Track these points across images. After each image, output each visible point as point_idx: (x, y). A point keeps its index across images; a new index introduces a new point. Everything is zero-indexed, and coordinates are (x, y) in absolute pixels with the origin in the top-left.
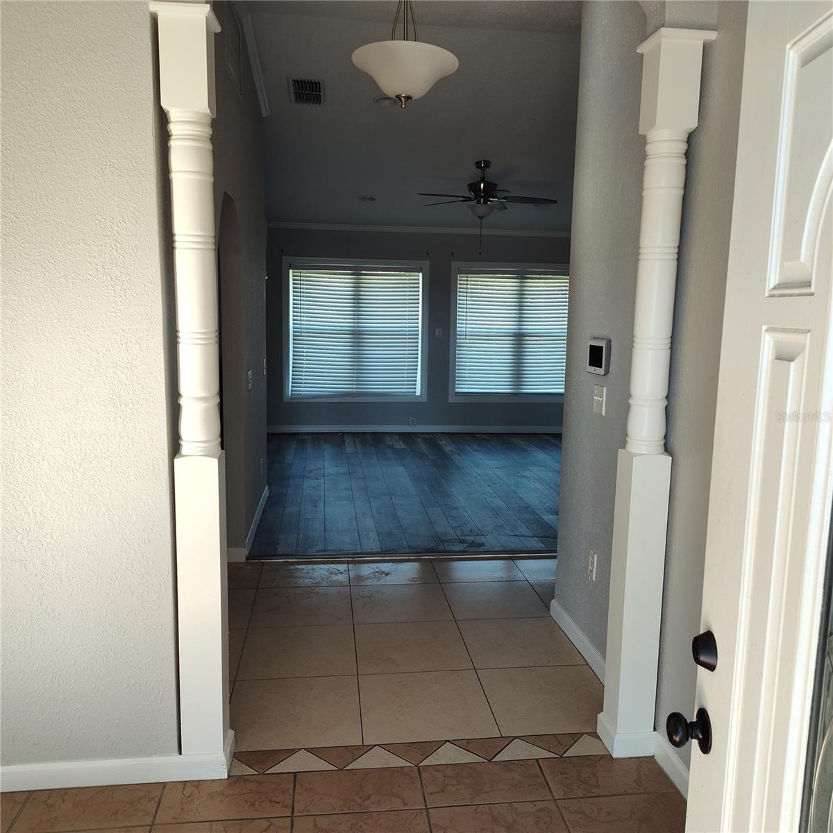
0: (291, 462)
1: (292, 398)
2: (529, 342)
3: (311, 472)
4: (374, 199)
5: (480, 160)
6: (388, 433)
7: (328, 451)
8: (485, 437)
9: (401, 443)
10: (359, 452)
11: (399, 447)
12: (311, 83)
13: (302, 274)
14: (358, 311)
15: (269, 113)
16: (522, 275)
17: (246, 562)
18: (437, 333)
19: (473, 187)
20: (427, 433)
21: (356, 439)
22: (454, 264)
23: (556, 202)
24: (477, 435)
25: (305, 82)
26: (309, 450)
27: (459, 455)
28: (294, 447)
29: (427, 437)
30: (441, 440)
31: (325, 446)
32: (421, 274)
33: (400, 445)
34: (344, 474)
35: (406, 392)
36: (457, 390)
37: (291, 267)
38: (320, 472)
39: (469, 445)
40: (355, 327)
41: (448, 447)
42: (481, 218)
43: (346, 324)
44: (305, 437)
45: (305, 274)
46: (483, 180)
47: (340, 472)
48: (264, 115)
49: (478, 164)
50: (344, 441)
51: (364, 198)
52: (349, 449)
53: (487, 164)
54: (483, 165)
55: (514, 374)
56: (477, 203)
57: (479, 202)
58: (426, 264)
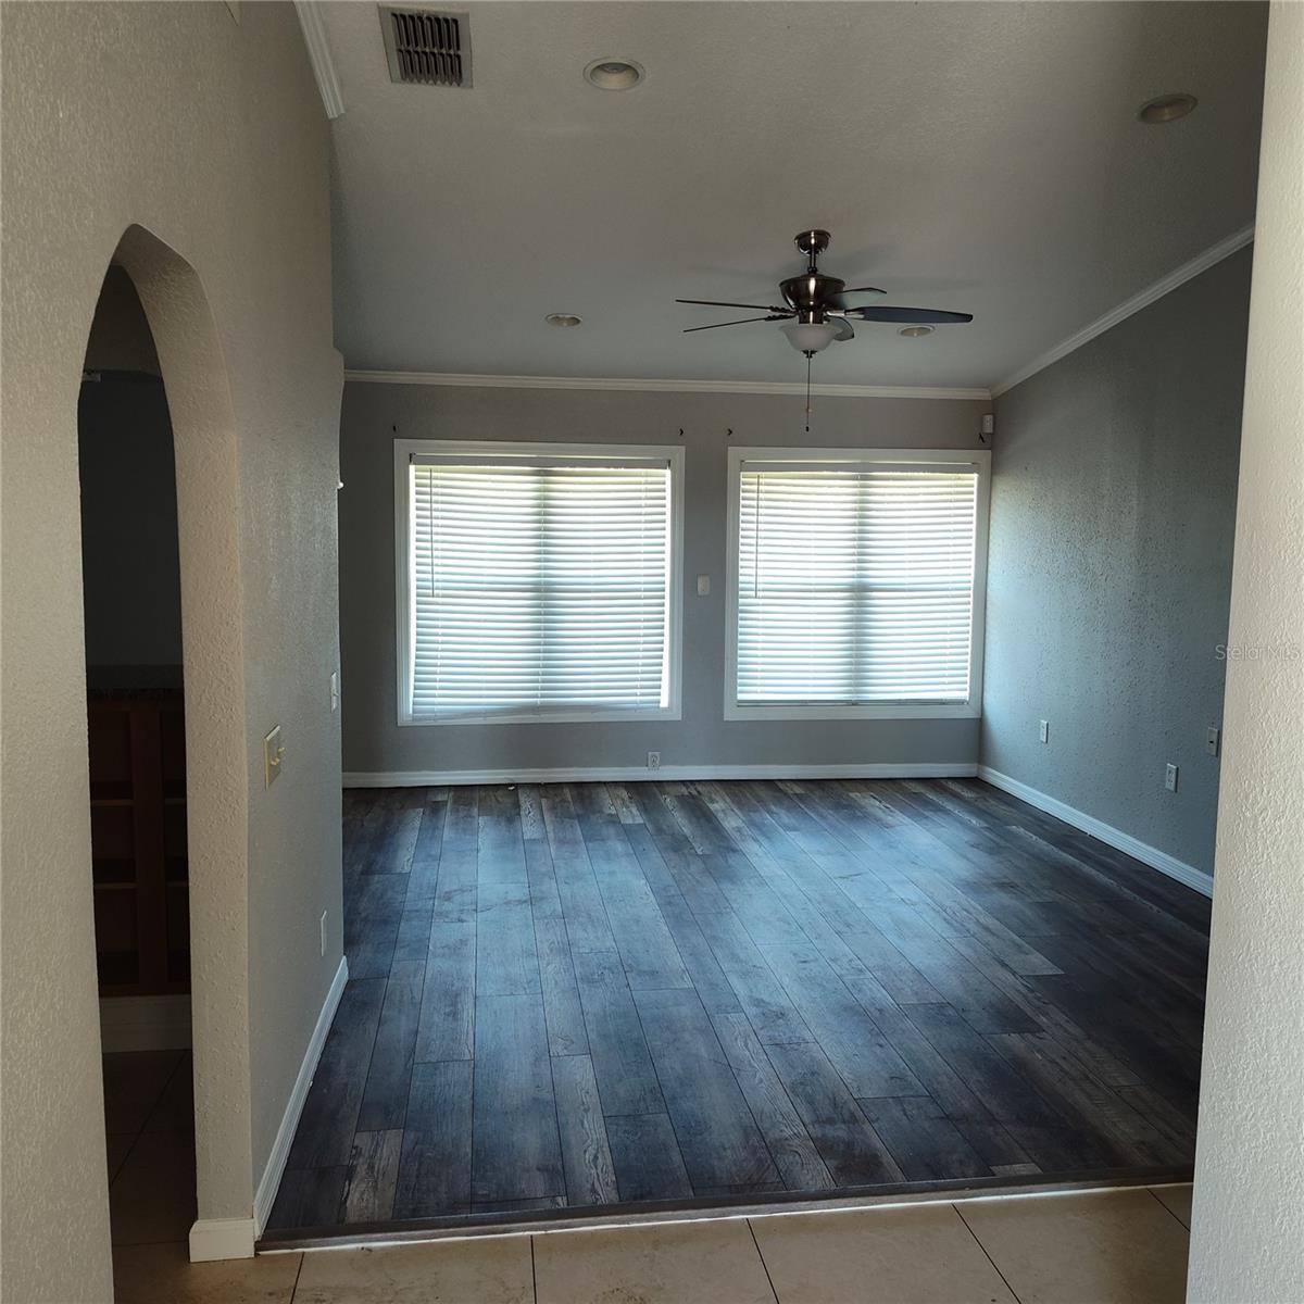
0: (407, 869)
1: (414, 719)
2: (878, 600)
3: (448, 897)
4: (578, 321)
5: (805, 230)
6: (605, 783)
7: (486, 832)
8: (798, 790)
9: (634, 810)
10: (551, 835)
11: (630, 821)
12: (436, 20)
13: (434, 474)
14: (546, 545)
15: (343, 111)
16: (864, 472)
17: (257, 1255)
18: (700, 586)
19: (793, 288)
20: (683, 782)
21: (544, 801)
22: (734, 453)
23: (968, 318)
24: (780, 785)
25: (420, 18)
26: (447, 834)
27: (756, 840)
28: (417, 823)
29: (684, 790)
30: (712, 801)
31: (481, 820)
32: (668, 472)
33: (632, 816)
34: (520, 902)
35: (642, 702)
36: (740, 697)
37: (411, 459)
38: (468, 898)
39: (770, 812)
40: (539, 576)
41: (732, 821)
42: (809, 353)
43: (522, 570)
44: (440, 798)
45: (441, 473)
46: (813, 272)
47: (511, 897)
48: (332, 113)
49: (803, 241)
50: (517, 806)
51: (557, 319)
52: (529, 828)
53: (823, 238)
54: (813, 243)
55: (850, 664)
56: (800, 322)
57: (804, 320)
58: (679, 453)
